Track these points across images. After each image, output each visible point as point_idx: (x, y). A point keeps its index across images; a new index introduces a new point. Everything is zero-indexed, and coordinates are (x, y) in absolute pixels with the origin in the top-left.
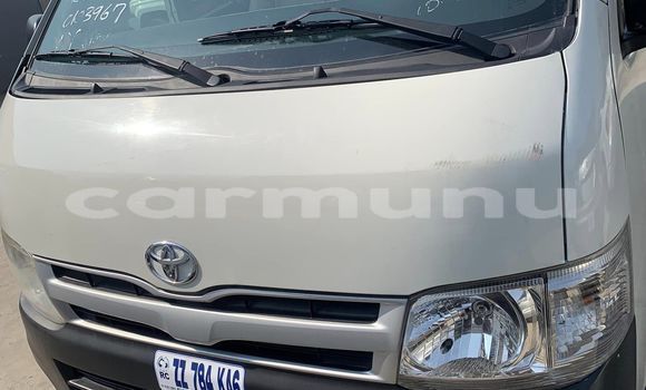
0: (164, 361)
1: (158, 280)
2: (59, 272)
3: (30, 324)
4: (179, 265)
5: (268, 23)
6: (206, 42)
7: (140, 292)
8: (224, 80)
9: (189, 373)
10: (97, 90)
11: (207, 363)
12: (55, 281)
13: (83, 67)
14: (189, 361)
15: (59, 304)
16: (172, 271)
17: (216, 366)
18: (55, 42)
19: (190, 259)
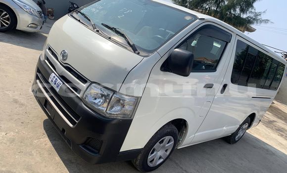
0: (53, 75)
1: (60, 58)
2: (50, 49)
3: (40, 58)
4: (64, 56)
5: (112, 27)
6: (102, 24)
7: (57, 59)
8: (98, 31)
9: (54, 79)
10: (79, 21)
11: (58, 79)
12: (47, 50)
13: (83, 17)
14: (56, 77)
15: (45, 55)
16: (63, 56)
17: (59, 80)
18: (84, 10)
19: (67, 56)
